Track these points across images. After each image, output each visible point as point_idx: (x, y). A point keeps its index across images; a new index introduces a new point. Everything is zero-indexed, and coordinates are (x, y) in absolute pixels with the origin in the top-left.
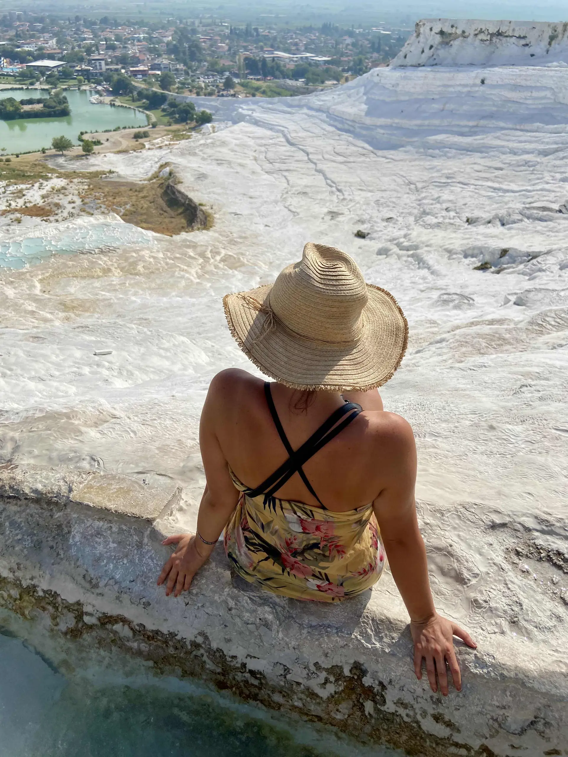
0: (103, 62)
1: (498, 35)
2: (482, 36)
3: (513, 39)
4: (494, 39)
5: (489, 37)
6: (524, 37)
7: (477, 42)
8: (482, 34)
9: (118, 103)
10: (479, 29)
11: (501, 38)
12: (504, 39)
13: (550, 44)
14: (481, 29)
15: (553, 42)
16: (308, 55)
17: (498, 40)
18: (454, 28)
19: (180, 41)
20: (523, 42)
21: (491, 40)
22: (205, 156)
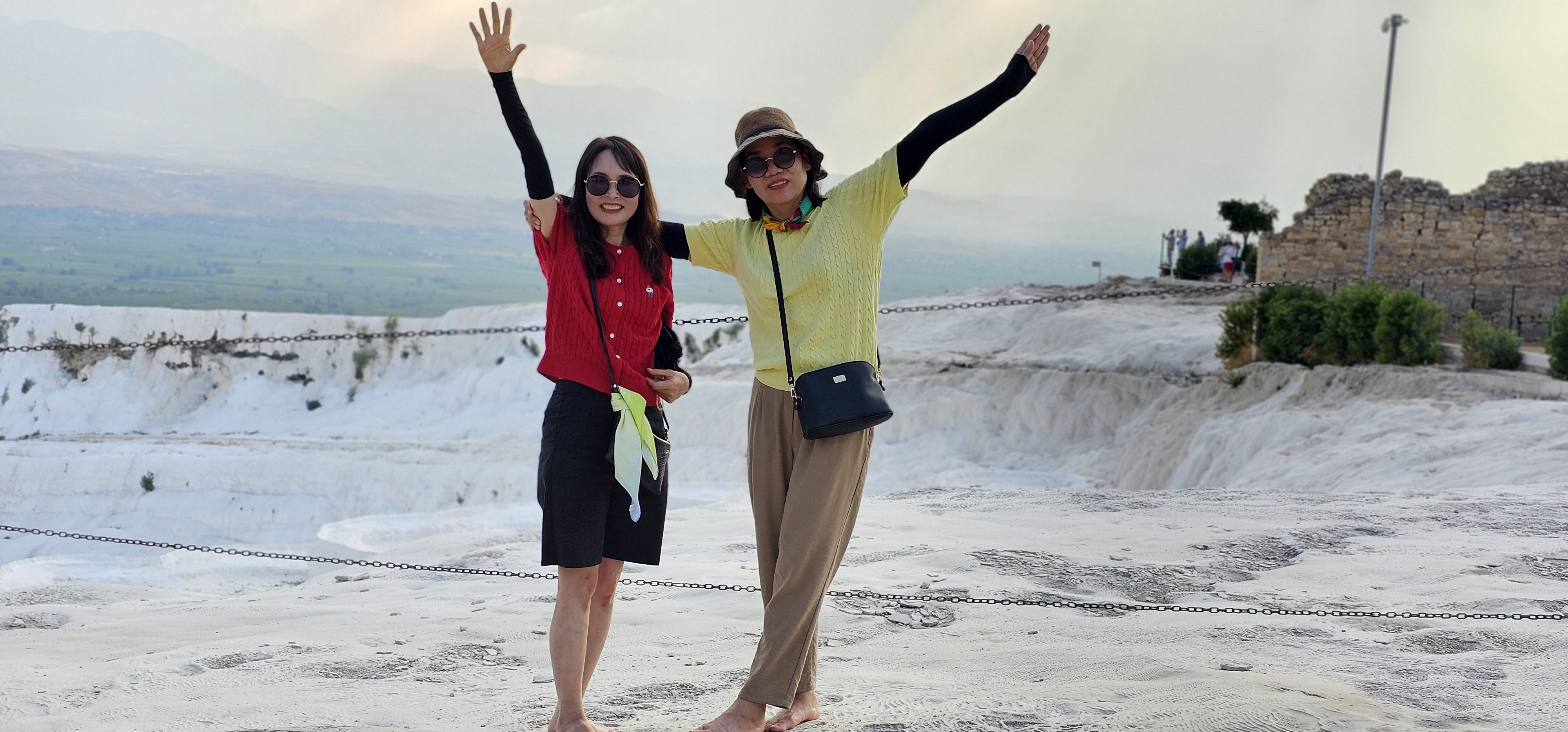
1: (214, 352)
2: (168, 353)
3: (262, 363)
4: (205, 360)
5: (187, 357)
6: (291, 357)
7: (159, 370)
8: (168, 348)
10: (158, 336)
11: (226, 359)
12: (235, 361)
13: (359, 375)
14: (163, 334)
15: (367, 372)
17: (214, 365)
18: (86, 333)
20: (290, 368)
21: (195, 365)
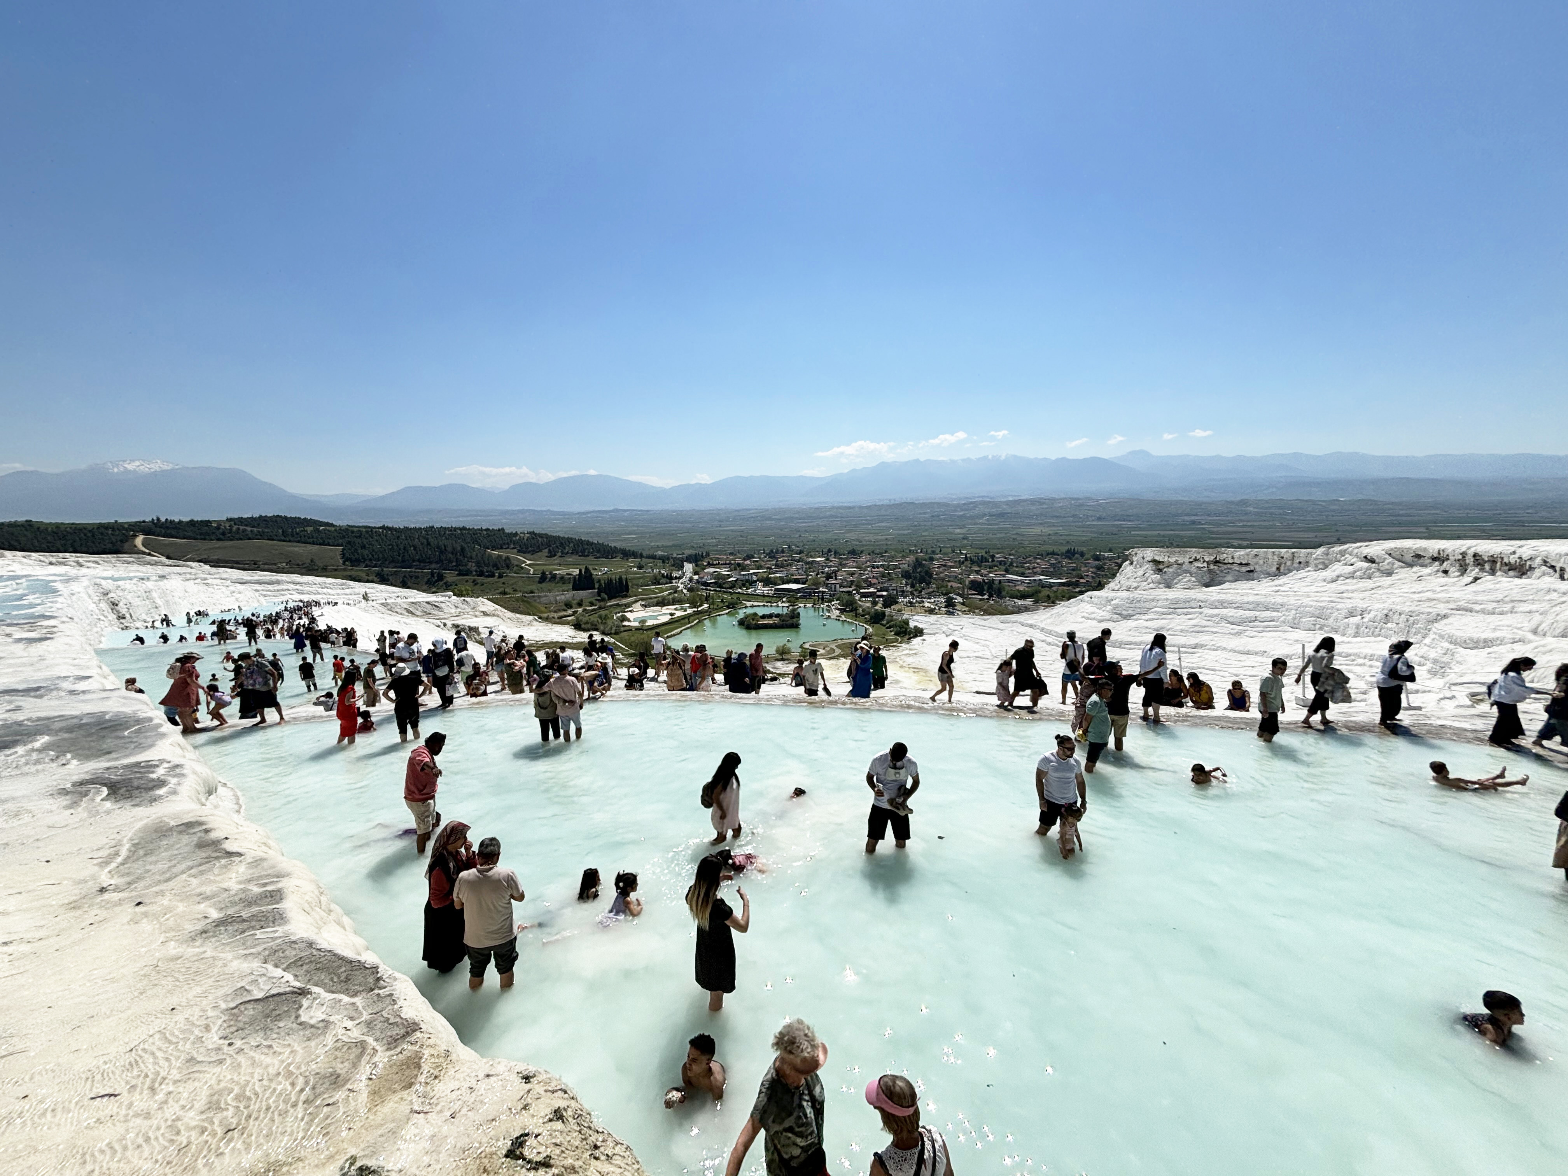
0: (838, 586)
9: (843, 618)
16: (1042, 577)
19: (915, 568)
22: (905, 665)
